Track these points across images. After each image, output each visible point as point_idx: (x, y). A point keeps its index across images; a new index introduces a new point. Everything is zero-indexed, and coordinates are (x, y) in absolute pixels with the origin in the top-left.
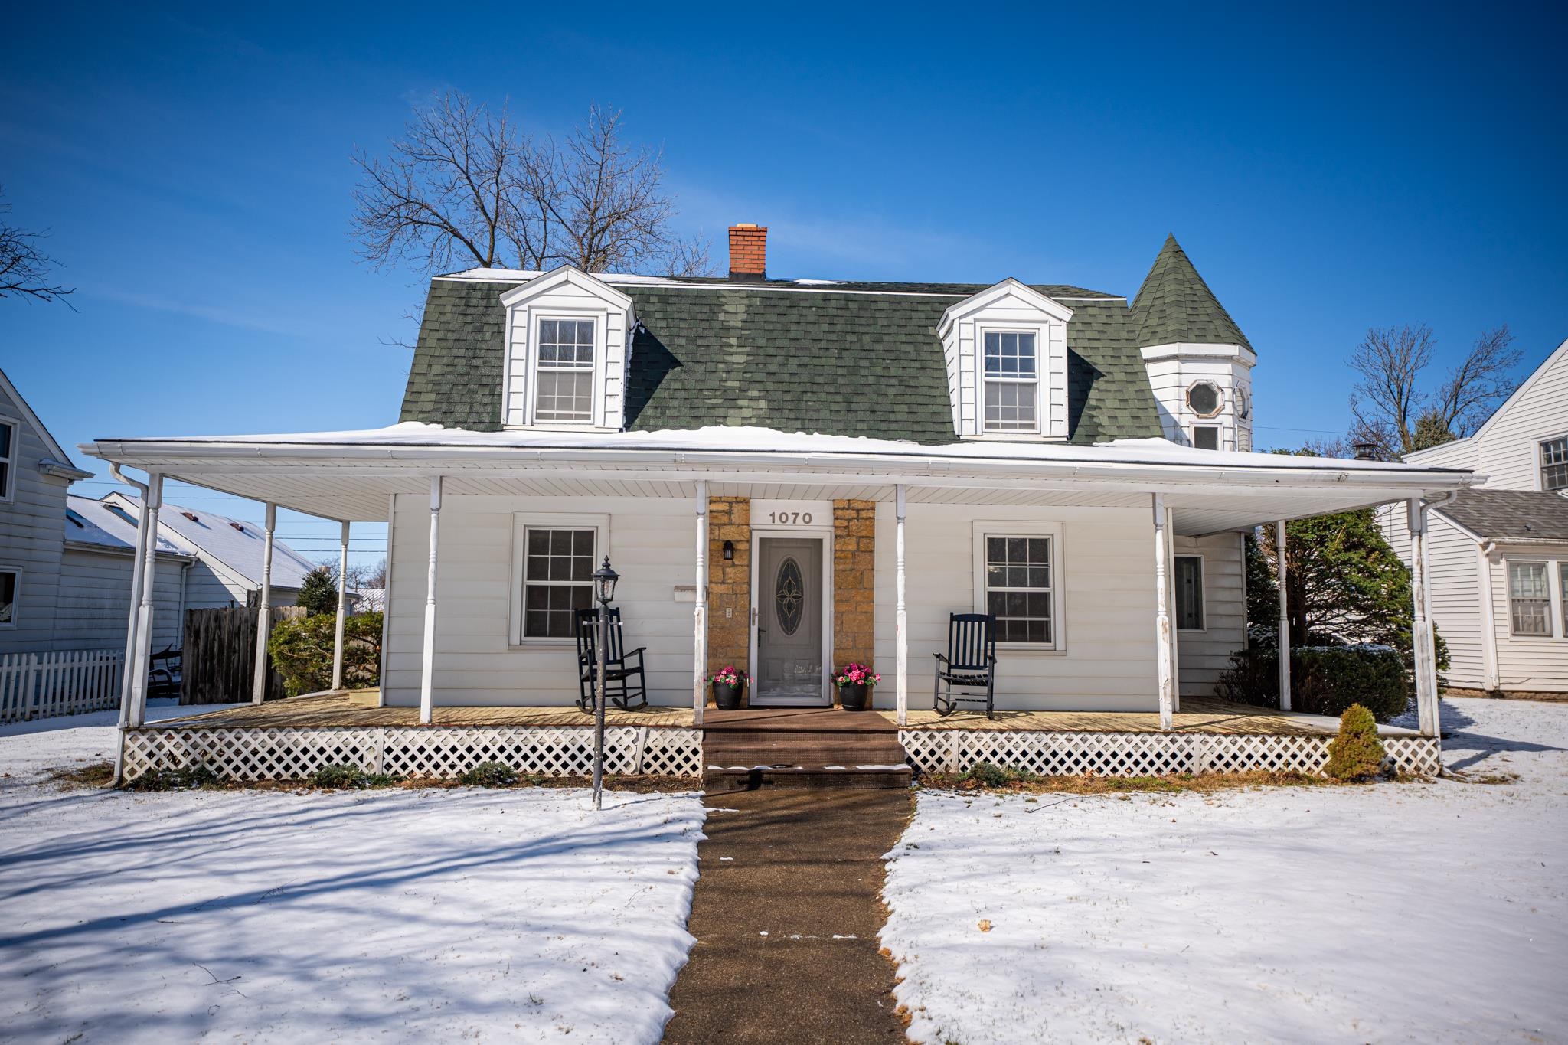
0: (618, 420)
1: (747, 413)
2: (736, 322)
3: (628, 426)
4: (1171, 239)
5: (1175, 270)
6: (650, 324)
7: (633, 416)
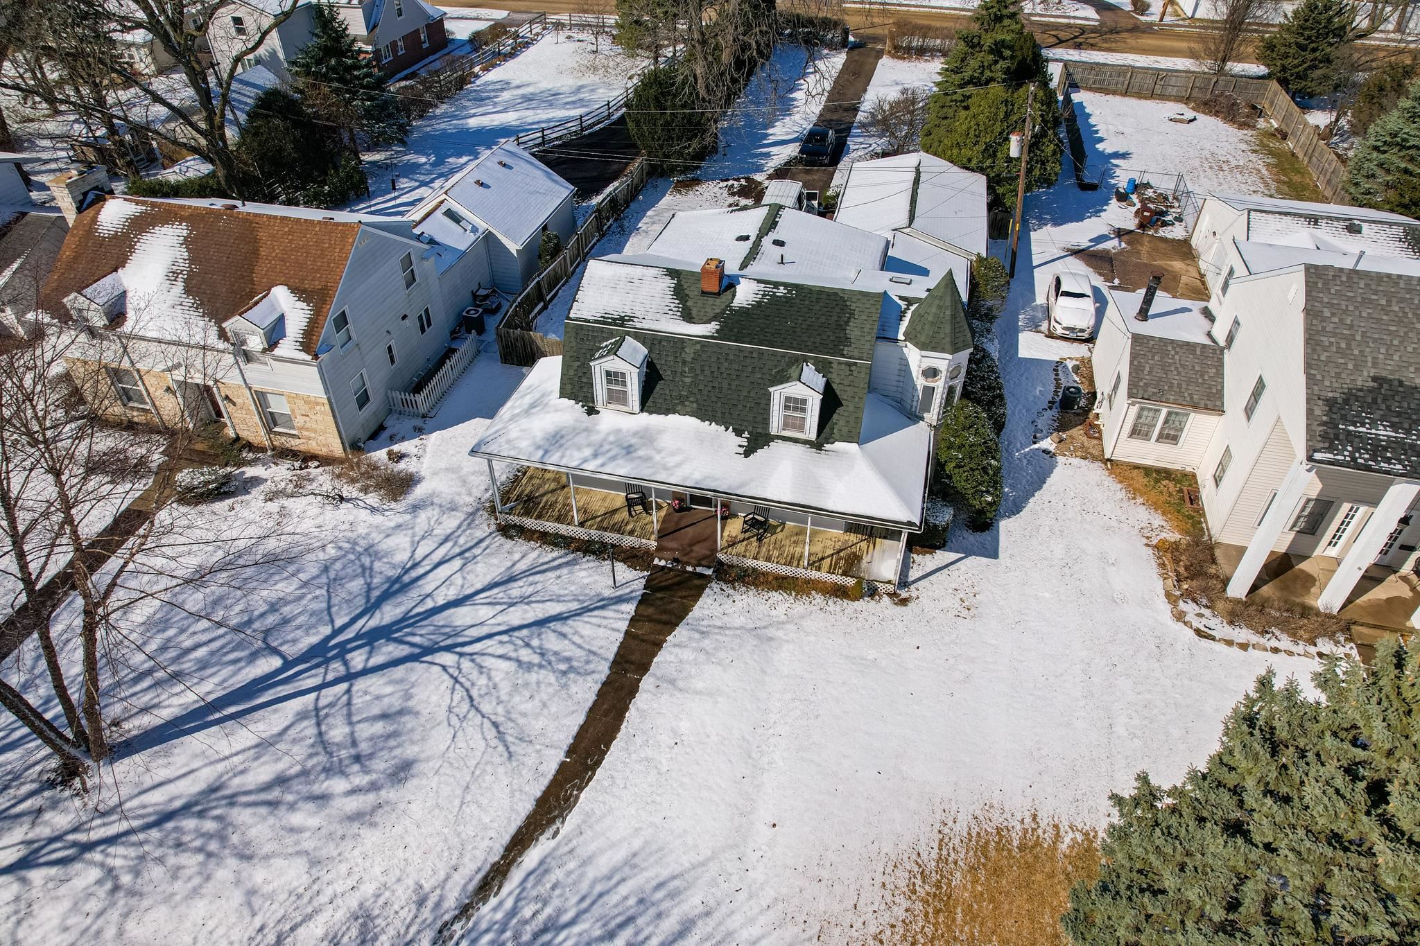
0: (637, 408)
1: (688, 409)
2: (689, 359)
3: (642, 410)
4: (950, 272)
5: (941, 298)
6: (653, 356)
7: (644, 406)
